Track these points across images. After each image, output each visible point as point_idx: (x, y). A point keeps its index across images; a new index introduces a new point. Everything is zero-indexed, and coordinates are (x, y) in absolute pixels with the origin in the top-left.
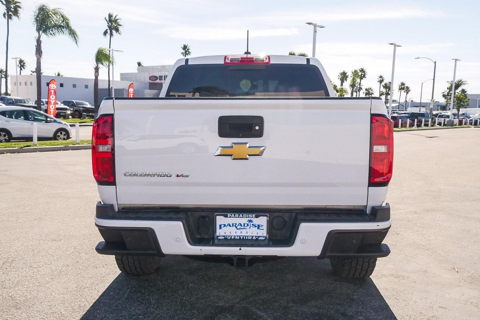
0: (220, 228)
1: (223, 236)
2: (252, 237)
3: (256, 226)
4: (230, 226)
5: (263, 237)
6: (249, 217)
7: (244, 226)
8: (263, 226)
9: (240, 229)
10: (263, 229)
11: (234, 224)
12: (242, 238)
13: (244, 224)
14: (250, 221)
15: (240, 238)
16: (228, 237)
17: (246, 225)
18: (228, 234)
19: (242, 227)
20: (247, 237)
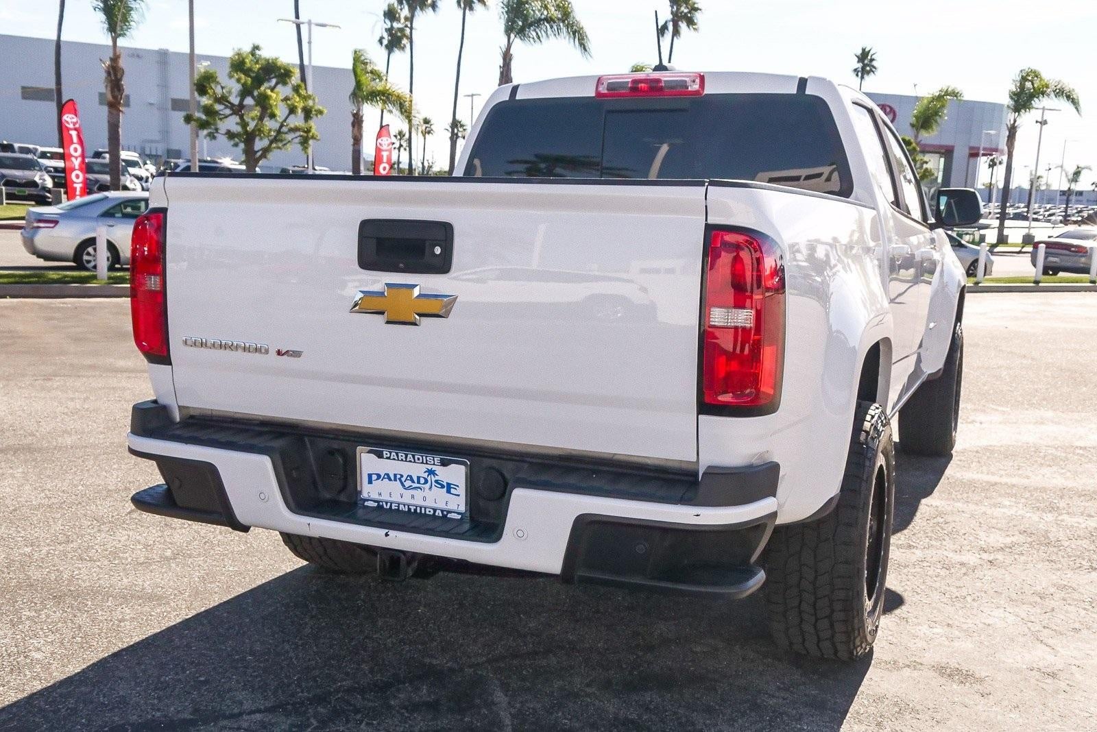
0: (370, 482)
1: (375, 501)
2: (435, 510)
3: (443, 487)
4: (390, 479)
5: (458, 513)
6: (427, 463)
7: (419, 482)
8: (458, 486)
9: (409, 488)
10: (459, 495)
11: (398, 476)
12: (413, 511)
13: (419, 478)
14: (431, 472)
15: (409, 509)
16: (384, 503)
17: (422, 481)
18: (385, 497)
19: (416, 485)
20: (423, 509)
